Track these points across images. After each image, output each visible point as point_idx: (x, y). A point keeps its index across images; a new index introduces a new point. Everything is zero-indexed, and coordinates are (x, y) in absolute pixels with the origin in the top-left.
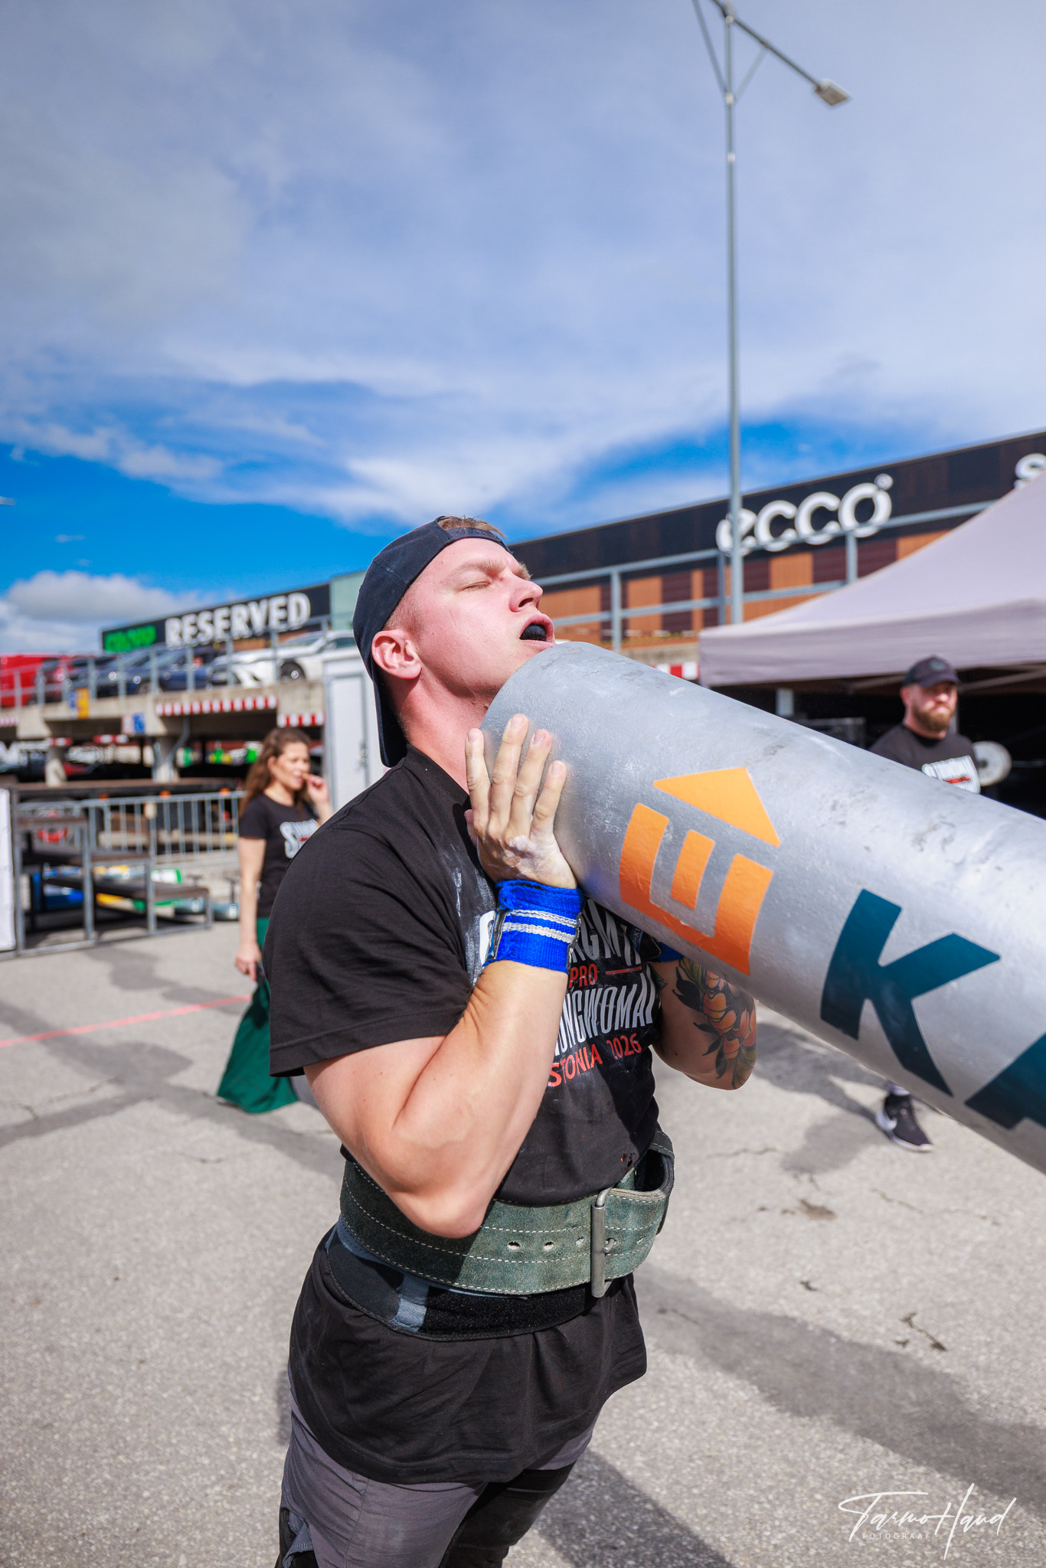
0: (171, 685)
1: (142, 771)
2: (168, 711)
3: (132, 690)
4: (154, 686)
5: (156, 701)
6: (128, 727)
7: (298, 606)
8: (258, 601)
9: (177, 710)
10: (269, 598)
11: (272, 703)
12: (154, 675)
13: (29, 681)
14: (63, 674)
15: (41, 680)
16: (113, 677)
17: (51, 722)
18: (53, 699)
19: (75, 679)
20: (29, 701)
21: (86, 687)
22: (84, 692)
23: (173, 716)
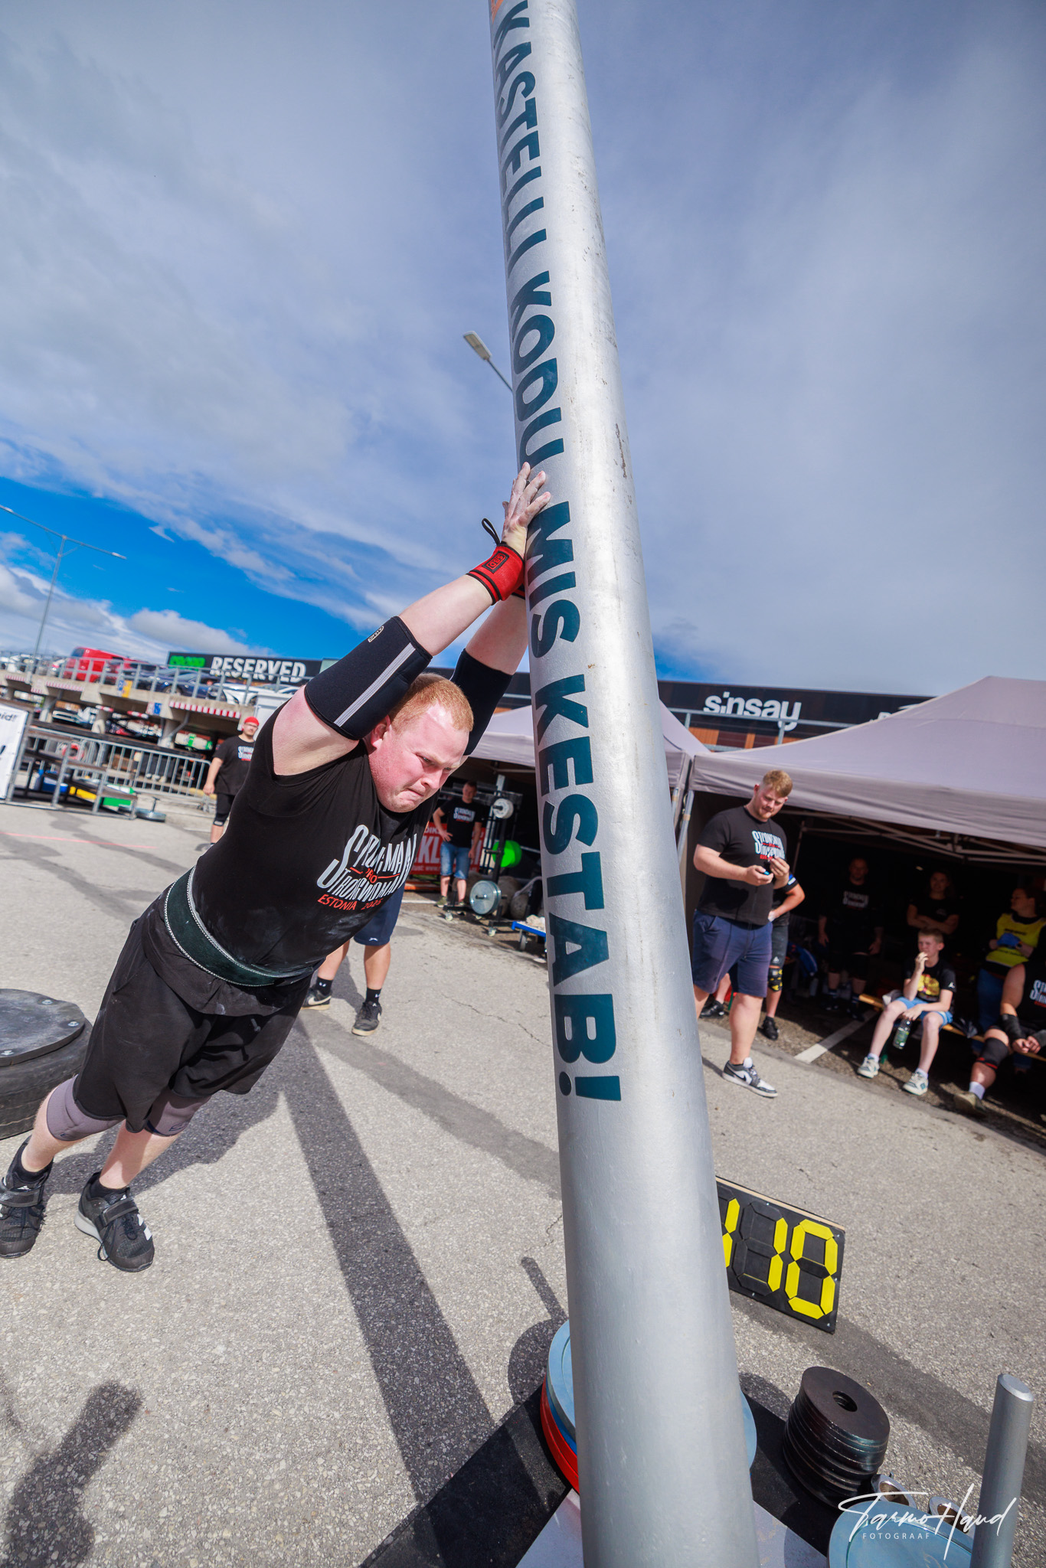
0: (184, 691)
1: (154, 739)
2: (177, 706)
3: (160, 688)
4: (174, 688)
5: (171, 698)
6: (150, 710)
7: (299, 670)
8: (275, 661)
9: (182, 707)
10: (282, 660)
11: (237, 716)
12: (175, 683)
13: (98, 667)
14: (121, 669)
15: (106, 669)
16: (152, 678)
17: (103, 695)
18: (110, 682)
19: (127, 673)
20: (94, 679)
21: (132, 680)
22: (130, 683)
23: (179, 709)
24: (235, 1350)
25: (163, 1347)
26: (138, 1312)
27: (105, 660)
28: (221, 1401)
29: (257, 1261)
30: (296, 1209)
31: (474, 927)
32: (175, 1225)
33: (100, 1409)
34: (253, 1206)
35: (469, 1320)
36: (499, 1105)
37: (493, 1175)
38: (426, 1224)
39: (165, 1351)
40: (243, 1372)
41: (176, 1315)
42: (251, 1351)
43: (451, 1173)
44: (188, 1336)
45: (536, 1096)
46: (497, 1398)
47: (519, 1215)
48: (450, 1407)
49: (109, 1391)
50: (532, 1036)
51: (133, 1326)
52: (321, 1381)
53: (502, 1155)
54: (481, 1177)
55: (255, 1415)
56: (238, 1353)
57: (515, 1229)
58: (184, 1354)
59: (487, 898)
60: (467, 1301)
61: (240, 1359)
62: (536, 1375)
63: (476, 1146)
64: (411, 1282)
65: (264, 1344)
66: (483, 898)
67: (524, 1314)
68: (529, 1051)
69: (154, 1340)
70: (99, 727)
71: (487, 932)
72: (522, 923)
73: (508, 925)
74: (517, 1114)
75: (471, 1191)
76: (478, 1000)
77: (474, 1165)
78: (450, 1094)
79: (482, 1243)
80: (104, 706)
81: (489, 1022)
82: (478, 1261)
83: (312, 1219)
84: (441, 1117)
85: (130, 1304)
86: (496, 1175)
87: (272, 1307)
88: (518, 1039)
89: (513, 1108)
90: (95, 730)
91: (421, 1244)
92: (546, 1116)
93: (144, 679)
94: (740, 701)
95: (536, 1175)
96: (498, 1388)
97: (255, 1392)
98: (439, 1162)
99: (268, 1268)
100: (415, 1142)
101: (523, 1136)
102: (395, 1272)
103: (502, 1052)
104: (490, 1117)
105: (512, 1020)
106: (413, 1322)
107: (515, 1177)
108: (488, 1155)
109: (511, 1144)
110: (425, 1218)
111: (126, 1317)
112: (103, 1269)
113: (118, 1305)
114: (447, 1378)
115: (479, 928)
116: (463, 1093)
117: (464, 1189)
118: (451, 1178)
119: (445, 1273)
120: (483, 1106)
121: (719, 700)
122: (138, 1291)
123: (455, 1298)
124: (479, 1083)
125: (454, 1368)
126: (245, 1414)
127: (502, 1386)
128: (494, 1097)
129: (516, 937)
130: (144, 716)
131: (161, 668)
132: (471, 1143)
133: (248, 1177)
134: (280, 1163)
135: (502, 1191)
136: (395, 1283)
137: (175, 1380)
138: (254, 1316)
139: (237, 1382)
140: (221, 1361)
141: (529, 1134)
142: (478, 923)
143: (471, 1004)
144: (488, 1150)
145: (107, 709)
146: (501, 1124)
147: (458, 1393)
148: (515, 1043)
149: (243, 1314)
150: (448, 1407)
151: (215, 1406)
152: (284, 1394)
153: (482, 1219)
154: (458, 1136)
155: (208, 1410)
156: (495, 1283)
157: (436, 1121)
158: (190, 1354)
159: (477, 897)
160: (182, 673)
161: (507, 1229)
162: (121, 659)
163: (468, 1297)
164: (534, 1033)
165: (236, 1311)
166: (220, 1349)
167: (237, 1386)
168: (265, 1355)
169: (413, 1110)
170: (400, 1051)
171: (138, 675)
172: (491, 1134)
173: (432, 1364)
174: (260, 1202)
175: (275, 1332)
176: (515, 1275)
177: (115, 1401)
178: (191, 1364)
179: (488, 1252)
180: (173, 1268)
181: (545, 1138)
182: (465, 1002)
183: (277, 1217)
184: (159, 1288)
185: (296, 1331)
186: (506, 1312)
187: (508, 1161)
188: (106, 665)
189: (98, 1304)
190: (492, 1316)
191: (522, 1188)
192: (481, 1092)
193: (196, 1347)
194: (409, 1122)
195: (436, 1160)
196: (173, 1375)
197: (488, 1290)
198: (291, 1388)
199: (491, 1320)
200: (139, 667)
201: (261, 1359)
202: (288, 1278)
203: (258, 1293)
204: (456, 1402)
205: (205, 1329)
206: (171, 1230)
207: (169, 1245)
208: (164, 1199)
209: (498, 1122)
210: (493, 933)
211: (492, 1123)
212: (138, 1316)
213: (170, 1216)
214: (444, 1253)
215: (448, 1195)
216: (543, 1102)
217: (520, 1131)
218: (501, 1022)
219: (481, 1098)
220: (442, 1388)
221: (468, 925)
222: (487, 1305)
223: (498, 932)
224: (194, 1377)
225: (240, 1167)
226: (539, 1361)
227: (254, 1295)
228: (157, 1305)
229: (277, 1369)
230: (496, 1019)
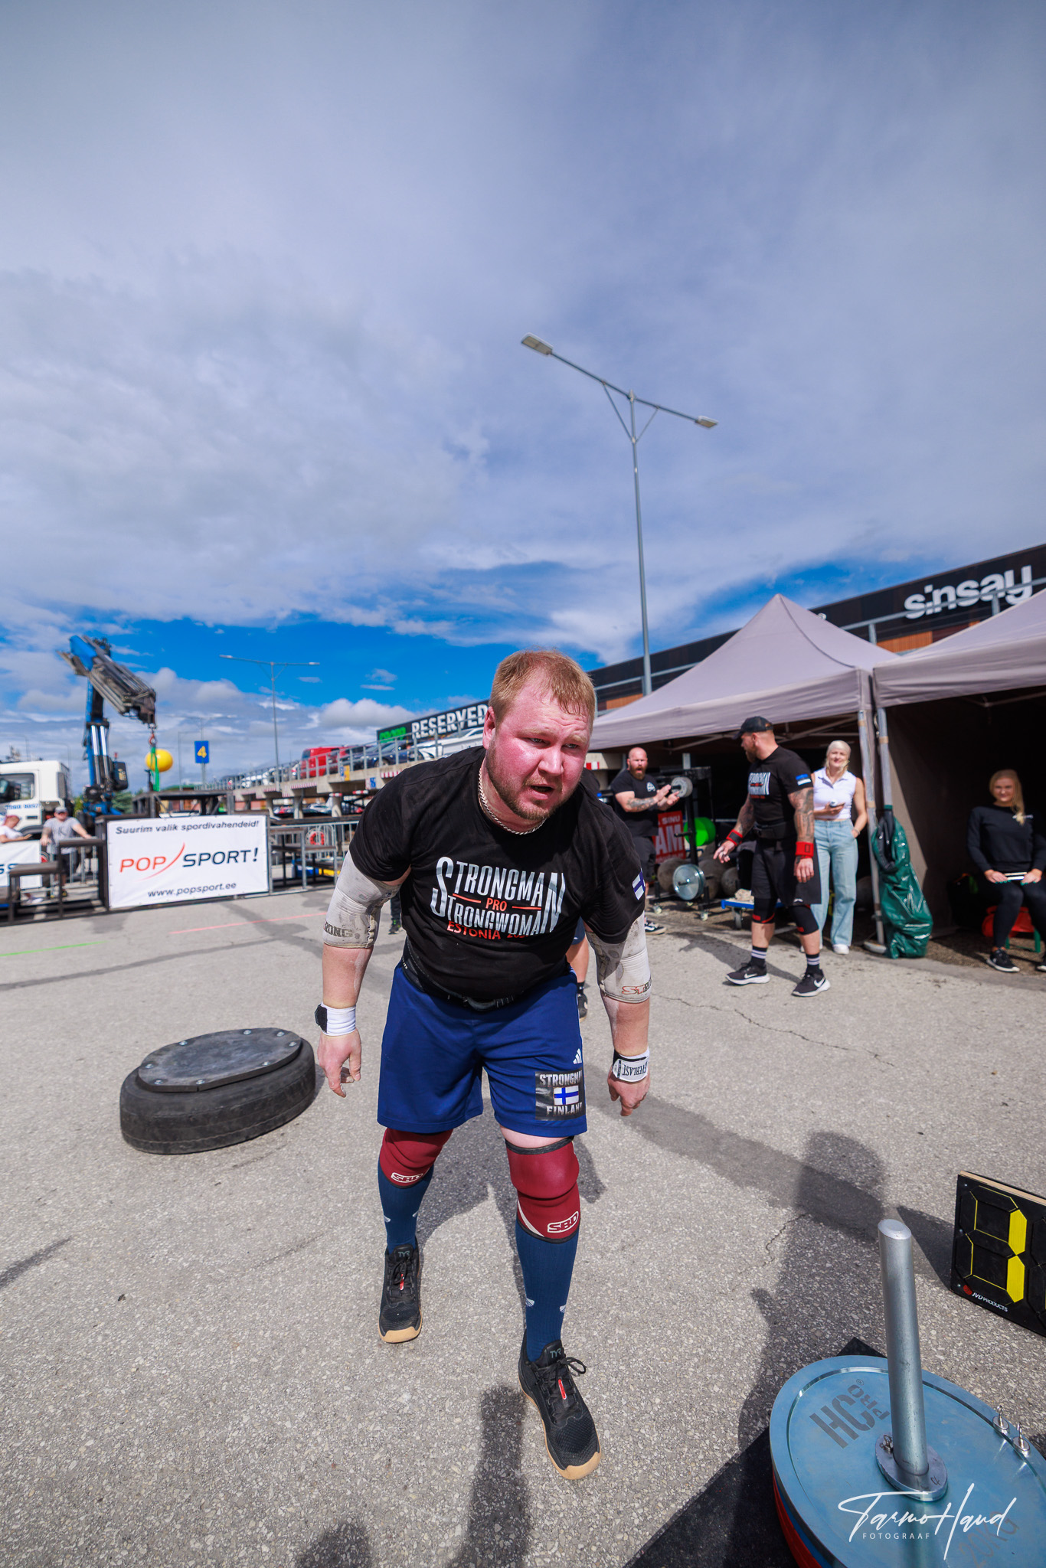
0: (389, 761)
2: (387, 776)
3: (372, 764)
4: (381, 762)
5: (381, 770)
6: (368, 786)
7: (483, 710)
8: (460, 710)
9: (391, 775)
10: (466, 707)
12: (380, 757)
13: (322, 762)
14: (339, 757)
15: (329, 761)
16: (363, 758)
17: (332, 784)
18: (334, 771)
19: (344, 760)
20: (323, 773)
21: (349, 764)
22: (347, 767)
23: (389, 778)
24: (419, 1398)
25: (353, 1395)
26: (333, 1359)
27: (326, 754)
28: (402, 1455)
29: (447, 1300)
30: (487, 1242)
31: (686, 914)
32: (373, 1267)
33: (293, 1462)
34: (447, 1242)
35: (671, 1359)
36: (710, 1104)
37: (701, 1185)
38: (623, 1249)
39: (354, 1399)
40: (425, 1423)
41: (368, 1361)
42: (435, 1399)
43: (653, 1188)
44: (377, 1383)
45: (755, 1088)
46: (701, 1457)
47: (733, 1229)
48: (645, 1468)
49: (302, 1443)
50: (750, 1021)
51: (328, 1373)
52: (503, 1433)
53: (712, 1161)
54: (687, 1189)
55: (434, 1472)
56: (422, 1401)
57: (727, 1248)
58: (372, 1402)
59: (691, 883)
60: (668, 1337)
61: (424, 1409)
62: (752, 1428)
63: (682, 1154)
64: (605, 1317)
65: (447, 1392)
66: (687, 883)
67: (736, 1351)
68: (747, 1039)
69: (347, 1388)
70: (336, 812)
71: (699, 917)
72: (731, 900)
73: (719, 905)
74: (731, 1112)
75: (675, 1207)
76: (689, 991)
77: (680, 1177)
78: (655, 1099)
79: (687, 1266)
80: (334, 793)
81: (700, 1013)
82: (681, 1289)
83: (503, 1252)
84: (643, 1126)
85: (328, 1350)
86: (705, 1185)
87: (458, 1350)
88: (733, 1027)
89: (726, 1106)
90: (334, 815)
91: (617, 1272)
92: (766, 1110)
93: (357, 760)
94: (949, 590)
95: (753, 1182)
96: (703, 1444)
97: (435, 1445)
98: (640, 1176)
99: (457, 1307)
100: (615, 1157)
101: (738, 1137)
102: (587, 1306)
103: (715, 1044)
104: (700, 1119)
105: (727, 1007)
106: (605, 1363)
107: (729, 1187)
108: (696, 1163)
109: (723, 1147)
110: (623, 1241)
111: (323, 1364)
112: (307, 1315)
113: (317, 1352)
114: (643, 1431)
115: (691, 915)
116: (670, 1096)
117: (667, 1205)
118: (653, 1193)
119: (643, 1304)
120: (692, 1108)
121: (920, 598)
122: (335, 1336)
123: (654, 1334)
124: (687, 1082)
125: (650, 1419)
126: (425, 1470)
127: (708, 1442)
128: (705, 1095)
129: (729, 917)
130: (365, 792)
131: (367, 748)
132: (676, 1151)
133: (443, 1212)
134: (474, 1194)
135: (712, 1204)
136: (587, 1318)
137: (361, 1431)
138: (440, 1360)
139: (418, 1434)
140: (406, 1410)
141: (745, 1133)
142: (690, 909)
143: (681, 997)
144: (696, 1158)
145: (337, 795)
146: (713, 1126)
147: (654, 1450)
148: (730, 1032)
149: (429, 1358)
150: (642, 1467)
151: (396, 1461)
152: (464, 1448)
153: (688, 1238)
154: (661, 1145)
155: (390, 1465)
156: (702, 1314)
157: (638, 1131)
158: (378, 1403)
159: (680, 884)
160: (383, 747)
161: (718, 1248)
162: (338, 749)
163: (669, 1332)
164: (753, 1017)
165: (423, 1355)
166: (406, 1397)
167: (418, 1438)
168: (448, 1404)
169: (613, 1121)
170: (601, 1060)
171: (352, 759)
172: (700, 1139)
173: (625, 1415)
174: (452, 1237)
175: (459, 1378)
176: (726, 1303)
177: (306, 1453)
178: (377, 1414)
179: (695, 1277)
180: (368, 1312)
181: (765, 1135)
182: (674, 997)
183: (468, 1252)
184: (355, 1333)
185: (480, 1376)
186: (714, 1349)
187: (720, 1169)
188: (327, 758)
189: (300, 1351)
190: (697, 1355)
191: (736, 1197)
192: (690, 1093)
193: (383, 1395)
194: (608, 1136)
195: (636, 1174)
196: (360, 1426)
197: (693, 1322)
198: (472, 1441)
199: (696, 1360)
200: (351, 752)
201: (444, 1408)
202: (476, 1318)
203: (446, 1335)
204: (652, 1462)
205: (392, 1375)
206: (369, 1272)
207: (366, 1288)
208: (366, 1240)
209: (710, 1124)
210: (705, 916)
211: (701, 1125)
212: (333, 1362)
213: (369, 1258)
214: (642, 1281)
215: (650, 1213)
216: (762, 1094)
217: (734, 1132)
218: (714, 1011)
219: (689, 1100)
220: (635, 1443)
221: (679, 914)
222: (691, 1341)
223: (711, 914)
224: (378, 1428)
225: (436, 1200)
226: (755, 1410)
227: (442, 1337)
228: (351, 1351)
229: (458, 1420)
230: (708, 1009)
